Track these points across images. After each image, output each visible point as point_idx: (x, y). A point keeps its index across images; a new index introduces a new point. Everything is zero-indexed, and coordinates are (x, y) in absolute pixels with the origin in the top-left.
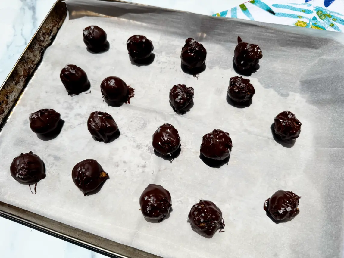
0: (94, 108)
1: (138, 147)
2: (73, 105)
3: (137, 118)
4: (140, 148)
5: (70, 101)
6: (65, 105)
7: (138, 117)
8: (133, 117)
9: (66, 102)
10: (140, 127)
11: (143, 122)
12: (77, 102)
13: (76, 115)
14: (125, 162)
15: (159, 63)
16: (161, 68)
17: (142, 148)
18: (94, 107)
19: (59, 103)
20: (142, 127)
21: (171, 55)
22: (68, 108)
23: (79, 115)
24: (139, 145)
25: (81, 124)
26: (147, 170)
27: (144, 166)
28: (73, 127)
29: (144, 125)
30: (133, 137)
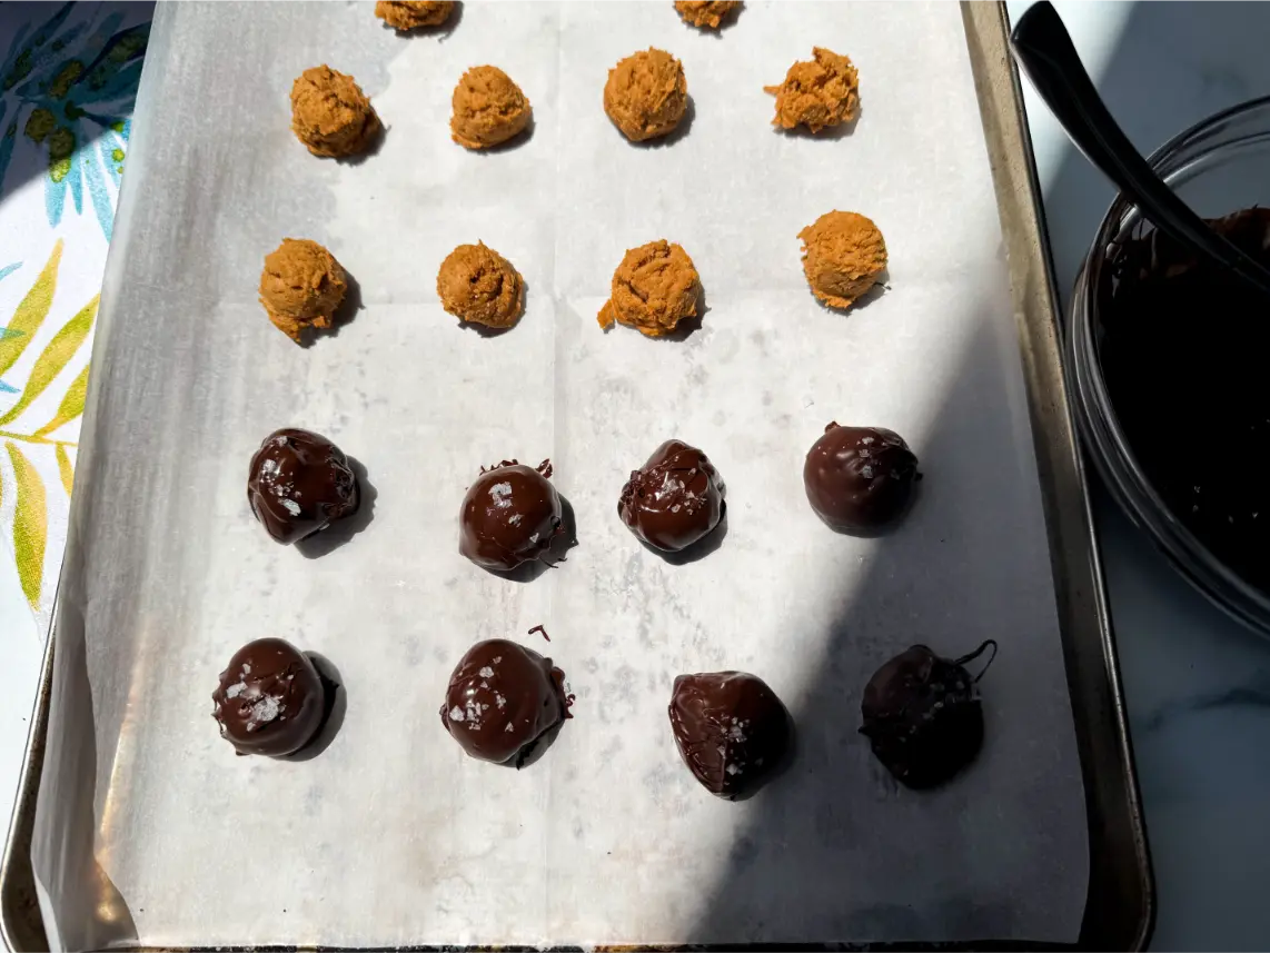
0: (601, 586)
1: (699, 377)
2: (608, 678)
3: (598, 417)
4: (704, 373)
5: (595, 697)
6: (622, 709)
7: (593, 418)
8: (597, 433)
9: (602, 716)
10: (629, 396)
11: (606, 396)
12: (592, 665)
13: (650, 644)
14: (767, 400)
15: (343, 419)
16: (366, 405)
17: (701, 366)
18: (597, 590)
19: (617, 745)
20: (626, 392)
21: (297, 390)
22: (627, 693)
23: (644, 633)
24: (692, 378)
25: (676, 607)
26: (767, 325)
27: (758, 338)
28: (700, 632)
29: (617, 386)
30: (673, 407)
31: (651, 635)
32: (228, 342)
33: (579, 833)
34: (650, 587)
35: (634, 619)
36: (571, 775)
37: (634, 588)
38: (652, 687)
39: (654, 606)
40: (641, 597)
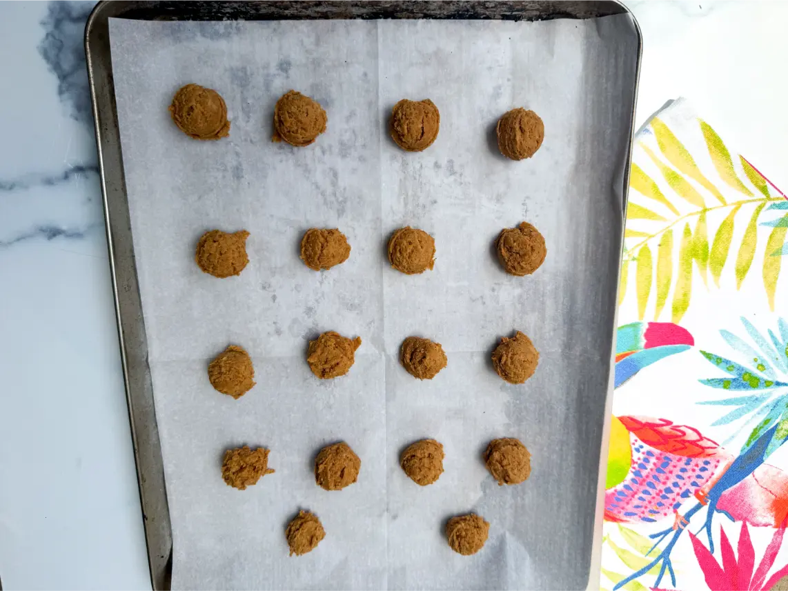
1: (309, 310)
2: (353, 152)
4: (307, 313)
6: (347, 137)
8: (362, 281)
10: (346, 301)
11: (357, 301)
13: (332, 169)
14: (274, 298)
15: (493, 290)
16: (482, 297)
17: (309, 317)
19: (348, 119)
20: (347, 304)
21: (518, 306)
22: (343, 144)
24: (313, 310)
25: (319, 188)
26: (274, 339)
27: (278, 332)
28: (307, 175)
29: (352, 307)
30: (323, 295)
31: (331, 174)
32: (555, 330)
33: (365, 75)
34: (333, 199)
35: (341, 183)
36: (370, 104)
37: (341, 199)
38: (330, 147)
39: (329, 190)
40: (338, 194)
